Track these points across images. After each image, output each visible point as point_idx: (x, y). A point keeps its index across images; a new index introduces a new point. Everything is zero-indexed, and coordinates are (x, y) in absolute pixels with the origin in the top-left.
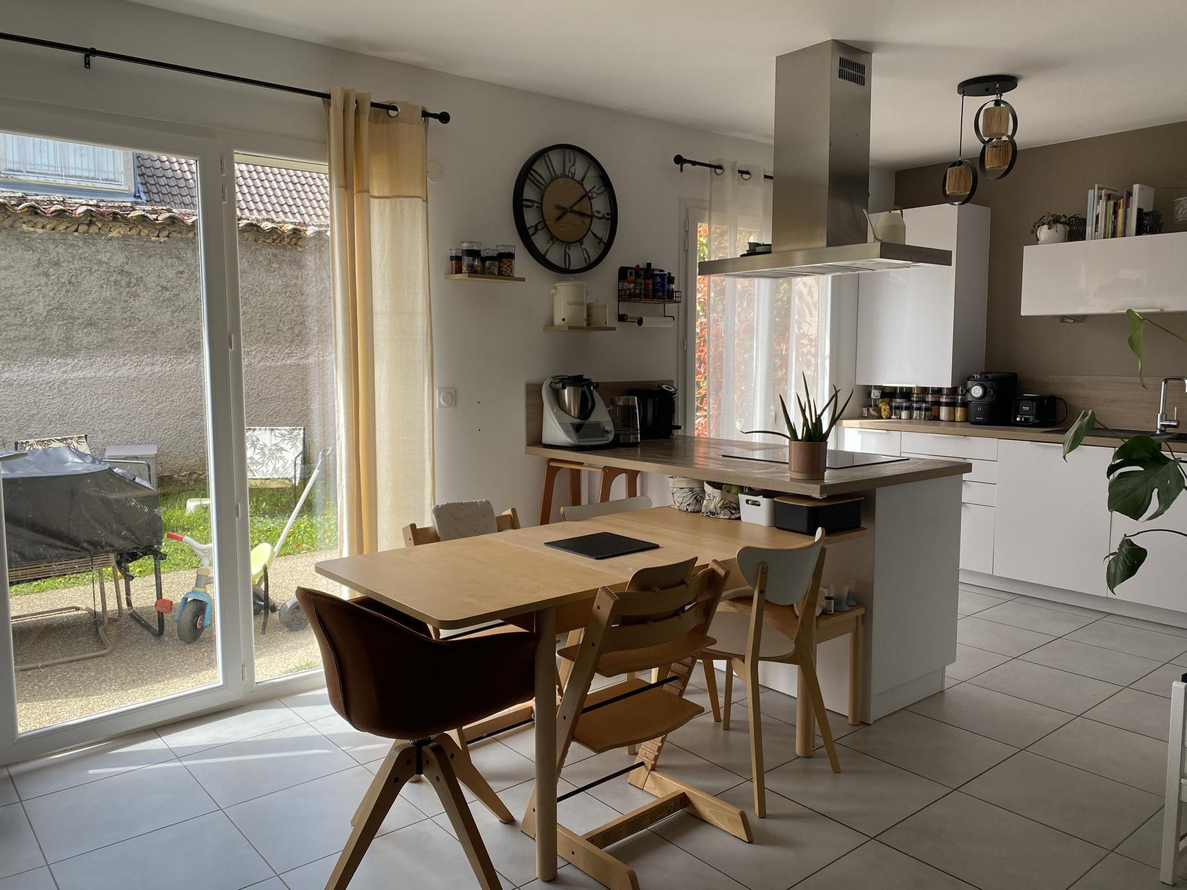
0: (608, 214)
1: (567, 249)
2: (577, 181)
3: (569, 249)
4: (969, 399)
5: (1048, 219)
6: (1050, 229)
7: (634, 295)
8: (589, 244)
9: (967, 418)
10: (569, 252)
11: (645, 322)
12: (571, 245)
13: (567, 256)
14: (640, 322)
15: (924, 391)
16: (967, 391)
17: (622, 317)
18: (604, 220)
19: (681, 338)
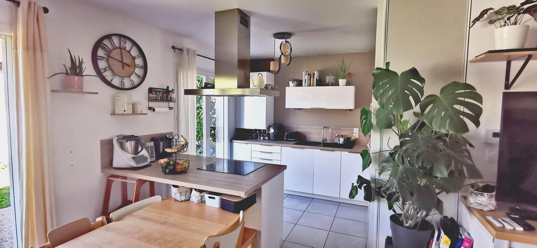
0: (142, 66)
1: (123, 79)
2: (127, 51)
3: (124, 79)
4: (270, 133)
5: (292, 80)
6: (293, 83)
7: (156, 100)
8: (134, 78)
9: (269, 138)
10: (124, 81)
11: (156, 109)
12: (125, 78)
13: (123, 83)
14: (154, 110)
15: (256, 130)
16: (270, 130)
17: (150, 108)
18: (141, 68)
19: (176, 115)
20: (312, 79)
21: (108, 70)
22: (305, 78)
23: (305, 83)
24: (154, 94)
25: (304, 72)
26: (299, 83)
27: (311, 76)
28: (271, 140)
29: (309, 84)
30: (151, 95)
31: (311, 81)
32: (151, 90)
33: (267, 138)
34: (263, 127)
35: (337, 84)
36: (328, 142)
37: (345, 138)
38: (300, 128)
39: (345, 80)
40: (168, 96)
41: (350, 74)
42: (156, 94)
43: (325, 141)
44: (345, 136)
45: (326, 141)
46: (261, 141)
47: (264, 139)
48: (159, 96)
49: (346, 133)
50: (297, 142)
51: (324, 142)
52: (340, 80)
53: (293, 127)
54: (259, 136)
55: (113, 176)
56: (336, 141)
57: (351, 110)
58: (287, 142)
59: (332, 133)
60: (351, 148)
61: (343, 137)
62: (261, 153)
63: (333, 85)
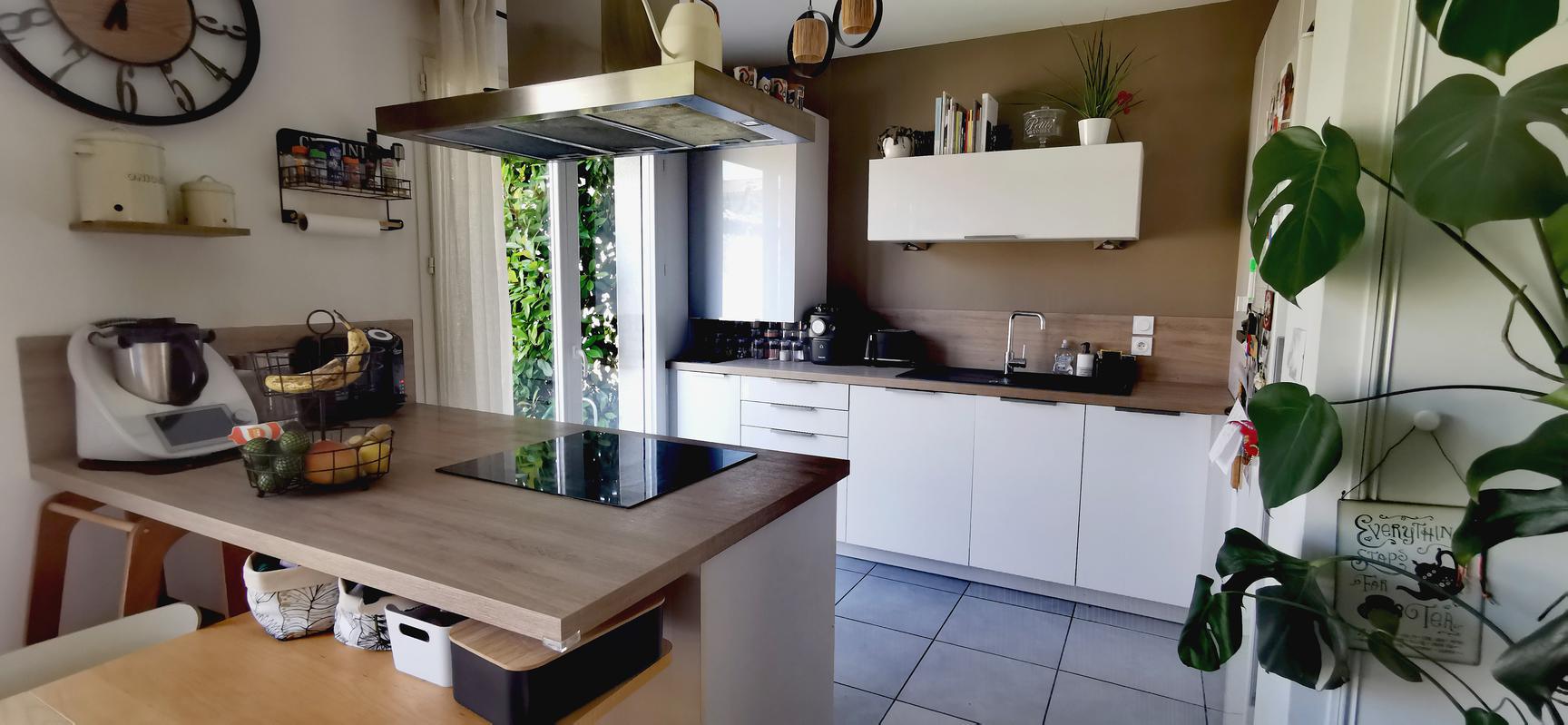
0: (233, 28)
1: (126, 74)
3: (132, 76)
4: (811, 336)
5: (893, 131)
6: (896, 142)
7: (310, 179)
8: (189, 74)
9: (808, 358)
10: (133, 82)
11: (313, 221)
12: (137, 70)
13: (127, 91)
14: (304, 224)
15: (763, 326)
16: (809, 326)
17: (288, 217)
18: (226, 37)
19: (425, 252)
20: (970, 124)
21: (40, 25)
22: (944, 119)
23: (945, 142)
24: (296, 155)
25: (938, 100)
26: (922, 145)
27: (966, 113)
28: (816, 363)
29: (959, 145)
30: (288, 160)
31: (965, 131)
32: (287, 140)
33: (800, 355)
34: (784, 312)
35: (1071, 138)
36: (1030, 369)
37: (1096, 356)
38: (923, 319)
39: (1105, 123)
40: (375, 169)
41: (1125, 97)
42: (307, 156)
43: (1018, 365)
44: (1099, 347)
45: (1024, 366)
46: (778, 364)
47: (789, 359)
48: (319, 166)
49: (1103, 336)
50: (910, 369)
51: (1016, 369)
52: (1085, 121)
53: (897, 317)
54: (774, 347)
55: (66, 498)
56: (1063, 365)
57: (1123, 244)
58: (873, 368)
59: (1046, 333)
60: (1128, 393)
61: (1091, 349)
62: (774, 409)
63: (1053, 142)
